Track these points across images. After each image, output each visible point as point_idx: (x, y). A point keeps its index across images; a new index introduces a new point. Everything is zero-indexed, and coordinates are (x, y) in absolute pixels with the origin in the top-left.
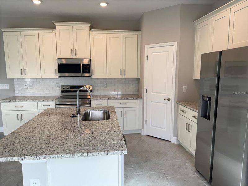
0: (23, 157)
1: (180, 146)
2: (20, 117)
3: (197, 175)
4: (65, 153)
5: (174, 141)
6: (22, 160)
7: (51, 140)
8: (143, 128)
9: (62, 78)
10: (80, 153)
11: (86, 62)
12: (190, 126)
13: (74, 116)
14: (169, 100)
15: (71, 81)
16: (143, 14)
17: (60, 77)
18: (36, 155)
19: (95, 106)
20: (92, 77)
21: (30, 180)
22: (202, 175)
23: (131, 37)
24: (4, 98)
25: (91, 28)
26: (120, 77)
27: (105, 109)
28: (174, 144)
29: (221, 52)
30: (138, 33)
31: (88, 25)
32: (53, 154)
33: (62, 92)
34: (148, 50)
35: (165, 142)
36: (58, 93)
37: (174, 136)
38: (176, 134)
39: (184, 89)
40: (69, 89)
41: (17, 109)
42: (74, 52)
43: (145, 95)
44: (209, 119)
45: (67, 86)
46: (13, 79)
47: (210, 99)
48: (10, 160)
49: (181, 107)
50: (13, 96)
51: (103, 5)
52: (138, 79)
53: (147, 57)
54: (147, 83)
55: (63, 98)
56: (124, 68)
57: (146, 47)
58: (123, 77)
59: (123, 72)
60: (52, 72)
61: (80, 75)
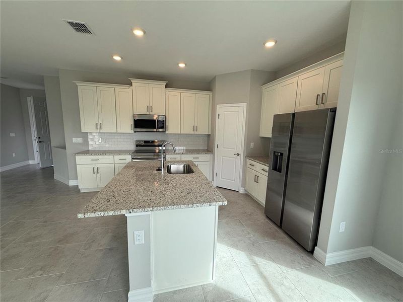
0: (131, 210)
1: (248, 196)
2: (96, 171)
3: (267, 220)
4: (171, 204)
5: (242, 191)
6: (130, 213)
7: (149, 192)
8: (213, 180)
9: (137, 133)
10: (185, 204)
11: (161, 118)
12: (259, 178)
13: (159, 170)
14: (238, 155)
15: (145, 136)
16: (215, 77)
17: (135, 132)
18: (144, 207)
19: (169, 160)
20: (166, 132)
21: (135, 232)
22: (271, 220)
23: (203, 97)
24: (78, 152)
25: (167, 86)
26: (192, 133)
27: (185, 163)
28: (242, 194)
29: (294, 114)
30: (210, 93)
31: (164, 83)
32: (160, 206)
33: (137, 146)
34: (220, 109)
35: (233, 192)
36: (133, 147)
37: (242, 187)
38: (244, 185)
39: (252, 145)
40: (144, 144)
41: (94, 162)
42: (150, 108)
43: (216, 150)
44: (280, 172)
45: (142, 141)
46: (87, 133)
47: (282, 154)
48: (118, 213)
49: (249, 162)
50: (87, 149)
51: (182, 65)
52: (209, 135)
53: (219, 115)
54: (218, 140)
55: (137, 152)
56: (196, 125)
57: (218, 106)
58: (196, 133)
59: (195, 128)
60: (127, 126)
61: (155, 130)
